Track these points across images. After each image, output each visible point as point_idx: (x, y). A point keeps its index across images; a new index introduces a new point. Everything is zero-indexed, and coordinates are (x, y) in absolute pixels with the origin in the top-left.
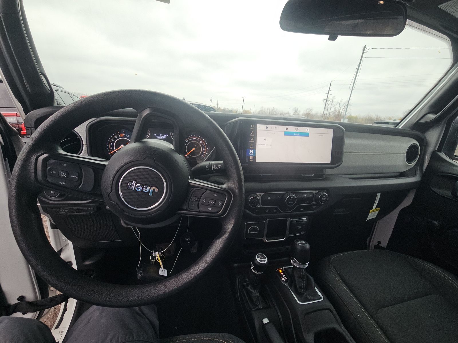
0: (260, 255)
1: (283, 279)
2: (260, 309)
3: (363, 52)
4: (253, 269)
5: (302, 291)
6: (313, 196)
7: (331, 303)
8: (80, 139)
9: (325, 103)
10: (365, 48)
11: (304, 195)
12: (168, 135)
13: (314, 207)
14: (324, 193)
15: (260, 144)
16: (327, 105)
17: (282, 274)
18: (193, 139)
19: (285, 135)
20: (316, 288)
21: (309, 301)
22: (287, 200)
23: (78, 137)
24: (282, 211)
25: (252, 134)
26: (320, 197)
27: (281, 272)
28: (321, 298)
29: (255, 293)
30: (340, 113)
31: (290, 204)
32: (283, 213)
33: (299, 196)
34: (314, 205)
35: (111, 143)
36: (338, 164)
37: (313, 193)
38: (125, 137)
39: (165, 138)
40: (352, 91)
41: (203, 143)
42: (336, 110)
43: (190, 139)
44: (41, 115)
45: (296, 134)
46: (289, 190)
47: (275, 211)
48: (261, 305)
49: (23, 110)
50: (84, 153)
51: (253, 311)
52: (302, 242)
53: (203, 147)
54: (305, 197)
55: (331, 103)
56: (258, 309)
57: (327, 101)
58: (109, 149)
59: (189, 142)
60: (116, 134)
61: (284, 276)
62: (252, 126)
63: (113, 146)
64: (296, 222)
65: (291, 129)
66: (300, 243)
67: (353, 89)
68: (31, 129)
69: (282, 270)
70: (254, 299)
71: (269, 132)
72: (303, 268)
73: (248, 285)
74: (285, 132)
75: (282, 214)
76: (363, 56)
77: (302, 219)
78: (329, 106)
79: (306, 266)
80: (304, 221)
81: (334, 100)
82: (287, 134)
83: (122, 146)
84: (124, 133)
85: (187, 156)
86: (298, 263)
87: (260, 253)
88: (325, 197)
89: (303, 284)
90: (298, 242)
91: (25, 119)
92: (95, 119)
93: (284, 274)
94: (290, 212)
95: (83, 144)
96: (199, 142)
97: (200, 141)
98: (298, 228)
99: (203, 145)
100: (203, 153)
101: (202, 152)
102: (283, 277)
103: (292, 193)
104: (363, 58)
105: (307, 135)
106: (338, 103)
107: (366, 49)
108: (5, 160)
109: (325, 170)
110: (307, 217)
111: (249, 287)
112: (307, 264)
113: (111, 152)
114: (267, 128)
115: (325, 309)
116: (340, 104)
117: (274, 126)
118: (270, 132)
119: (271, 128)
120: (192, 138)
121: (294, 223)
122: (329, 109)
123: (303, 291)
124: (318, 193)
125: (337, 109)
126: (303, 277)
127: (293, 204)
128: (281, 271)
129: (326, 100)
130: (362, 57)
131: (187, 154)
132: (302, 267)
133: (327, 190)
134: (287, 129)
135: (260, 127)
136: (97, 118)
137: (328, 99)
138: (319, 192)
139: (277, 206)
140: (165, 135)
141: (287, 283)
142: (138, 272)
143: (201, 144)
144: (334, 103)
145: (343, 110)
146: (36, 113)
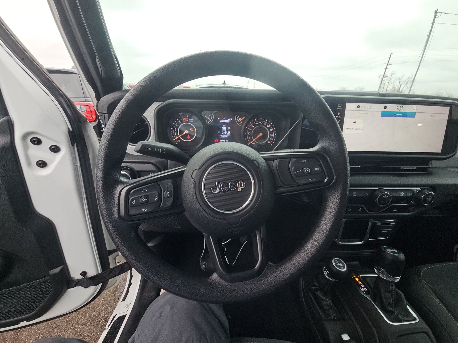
0: (337, 260)
1: (362, 290)
2: (334, 320)
3: (435, 17)
4: (328, 275)
5: (391, 309)
6: (413, 195)
7: (429, 326)
8: (148, 124)
9: (381, 80)
10: (436, 12)
11: (401, 193)
12: (232, 119)
13: (411, 209)
14: (429, 192)
15: (347, 128)
16: (383, 82)
17: (360, 283)
18: (260, 123)
19: (382, 116)
20: (408, 307)
21: (401, 321)
22: (378, 199)
23: (146, 122)
24: (367, 211)
25: (338, 116)
26: (424, 197)
27: (358, 281)
28: (415, 319)
29: (327, 301)
30: (401, 91)
31: (381, 204)
32: (369, 213)
33: (394, 194)
34: (413, 206)
35: (176, 129)
36: (451, 155)
37: (413, 191)
38: (188, 121)
39: (229, 122)
40: (420, 64)
41: (270, 128)
42: (394, 88)
43: (256, 124)
44: (113, 100)
45: (397, 115)
46: (381, 186)
47: (360, 210)
48: (333, 315)
49: (95, 96)
50: (152, 139)
51: (325, 320)
52: (393, 250)
53: (271, 132)
54: (402, 196)
55: (389, 79)
56: (331, 320)
57: (384, 78)
58: (173, 135)
59: (255, 127)
60: (180, 119)
61: (363, 286)
62: (340, 105)
63: (177, 132)
64: (380, 224)
65: (391, 108)
66: (392, 252)
67: (422, 61)
68: (104, 115)
69: (359, 278)
70: (325, 307)
71: (361, 112)
72: (393, 282)
73: (316, 290)
74: (382, 111)
75: (367, 214)
76: (435, 22)
77: (389, 222)
78: (386, 84)
79: (398, 280)
80: (391, 223)
81: (394, 76)
82: (384, 114)
83: (186, 132)
84: (188, 117)
85: (253, 142)
86: (386, 275)
87: (336, 258)
88: (430, 197)
89: (393, 300)
90: (388, 250)
91: (96, 105)
92: (163, 102)
93: (363, 283)
94: (378, 213)
95: (151, 130)
96: (266, 126)
97: (268, 126)
98: (383, 232)
99: (271, 130)
100: (271, 139)
101: (269, 138)
102: (361, 287)
103: (385, 190)
104: (435, 24)
105: (413, 115)
106: (398, 79)
107: (438, 14)
108: (73, 145)
109: (431, 161)
110: (395, 219)
111: (319, 293)
112: (399, 278)
113: (176, 139)
114: (358, 107)
115: (421, 332)
116: (401, 81)
117: (368, 105)
118: (363, 112)
119: (365, 107)
120: (258, 122)
121: (378, 225)
122: (386, 86)
123: (393, 309)
124: (419, 191)
125: (396, 87)
126: (392, 292)
127: (387, 203)
128: (357, 279)
129: (382, 77)
130: (433, 23)
131: (253, 140)
132: (391, 280)
133: (433, 187)
134: (386, 108)
135: (350, 106)
136: (164, 101)
137: (385, 75)
138: (422, 190)
139: (363, 205)
140: (229, 119)
141: (369, 296)
142: (201, 262)
143: (269, 129)
144: (393, 80)
145: (405, 87)
146: (107, 99)
